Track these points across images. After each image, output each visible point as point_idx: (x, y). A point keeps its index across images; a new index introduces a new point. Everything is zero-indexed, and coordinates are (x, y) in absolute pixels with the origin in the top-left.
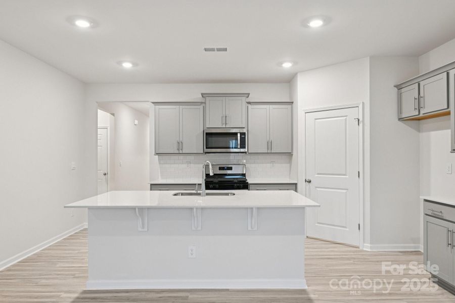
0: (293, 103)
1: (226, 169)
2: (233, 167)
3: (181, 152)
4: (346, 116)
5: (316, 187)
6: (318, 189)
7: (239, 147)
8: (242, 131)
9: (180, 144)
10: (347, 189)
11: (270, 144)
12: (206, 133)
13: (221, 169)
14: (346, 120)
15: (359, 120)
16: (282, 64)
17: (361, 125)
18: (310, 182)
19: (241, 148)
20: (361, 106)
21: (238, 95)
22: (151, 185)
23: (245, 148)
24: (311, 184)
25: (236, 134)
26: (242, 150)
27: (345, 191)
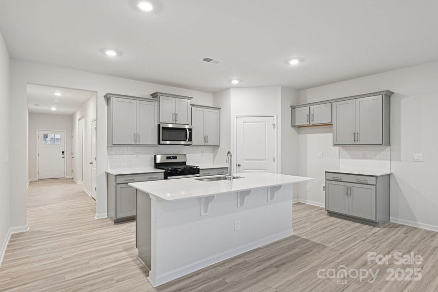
0: (220, 108)
1: (172, 159)
2: (177, 156)
3: (138, 143)
4: (266, 122)
6: (246, 170)
7: (187, 140)
8: (190, 127)
9: (137, 136)
10: (266, 169)
11: (206, 138)
12: (162, 127)
13: (168, 158)
14: (265, 124)
15: (274, 125)
16: (231, 81)
17: (276, 128)
19: (189, 141)
20: (275, 116)
21: (184, 98)
23: (192, 141)
24: (240, 167)
25: (186, 129)
26: (189, 143)
27: (264, 170)
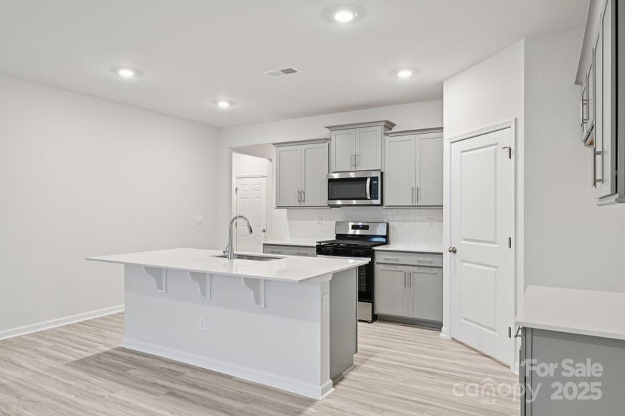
1: (361, 229)
2: (370, 225)
3: (302, 204)
4: (497, 144)
5: (463, 261)
6: (465, 264)
7: (369, 197)
8: (374, 174)
9: (302, 195)
10: (497, 267)
11: (416, 192)
12: (328, 180)
13: (354, 228)
14: (496, 150)
15: (510, 150)
17: (513, 157)
18: (455, 251)
19: (371, 198)
20: (513, 127)
21: (371, 125)
22: (264, 244)
23: (377, 199)
24: (456, 255)
25: (365, 179)
26: (373, 202)
27: (494, 270)
